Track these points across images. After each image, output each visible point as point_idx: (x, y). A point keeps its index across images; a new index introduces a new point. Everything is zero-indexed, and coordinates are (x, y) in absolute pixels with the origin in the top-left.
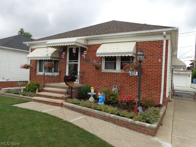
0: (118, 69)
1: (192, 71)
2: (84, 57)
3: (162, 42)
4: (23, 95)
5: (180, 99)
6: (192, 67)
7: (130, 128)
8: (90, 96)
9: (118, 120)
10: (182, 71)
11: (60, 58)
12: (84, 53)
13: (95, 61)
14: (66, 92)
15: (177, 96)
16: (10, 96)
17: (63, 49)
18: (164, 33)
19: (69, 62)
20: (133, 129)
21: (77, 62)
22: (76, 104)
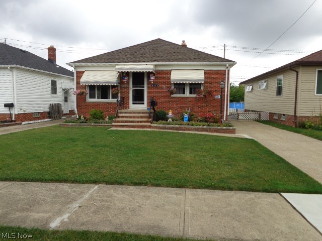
0: (187, 94)
2: (152, 82)
4: (95, 123)
7: (219, 132)
11: (121, 83)
14: (149, 116)
17: (123, 75)
18: (227, 65)
19: (133, 87)
20: (222, 133)
21: (144, 87)
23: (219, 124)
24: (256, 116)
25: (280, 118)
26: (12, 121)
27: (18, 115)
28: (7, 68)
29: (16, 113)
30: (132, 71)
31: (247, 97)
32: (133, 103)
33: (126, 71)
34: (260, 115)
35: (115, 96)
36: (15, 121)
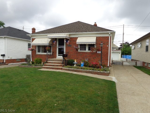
0: (87, 50)
1: (121, 50)
2: (68, 44)
3: (108, 37)
4: (35, 66)
5: (116, 65)
6: (121, 47)
7: (99, 74)
8: (74, 64)
9: (93, 72)
10: (115, 51)
11: (53, 44)
12: (68, 42)
13: (74, 46)
14: (62, 63)
15: (114, 64)
16: (26, 66)
17: (54, 40)
18: (110, 33)
19: (59, 46)
20: (100, 75)
21: (64, 46)
22: (70, 68)
23: (99, 69)
24: (134, 64)
25: (148, 65)
26: (4, 63)
27: (7, 60)
28: (2, 37)
29: (6, 59)
30: (58, 38)
31: (133, 52)
32: (59, 55)
33: (55, 38)
34: (136, 63)
35: (50, 51)
36: (5, 63)
